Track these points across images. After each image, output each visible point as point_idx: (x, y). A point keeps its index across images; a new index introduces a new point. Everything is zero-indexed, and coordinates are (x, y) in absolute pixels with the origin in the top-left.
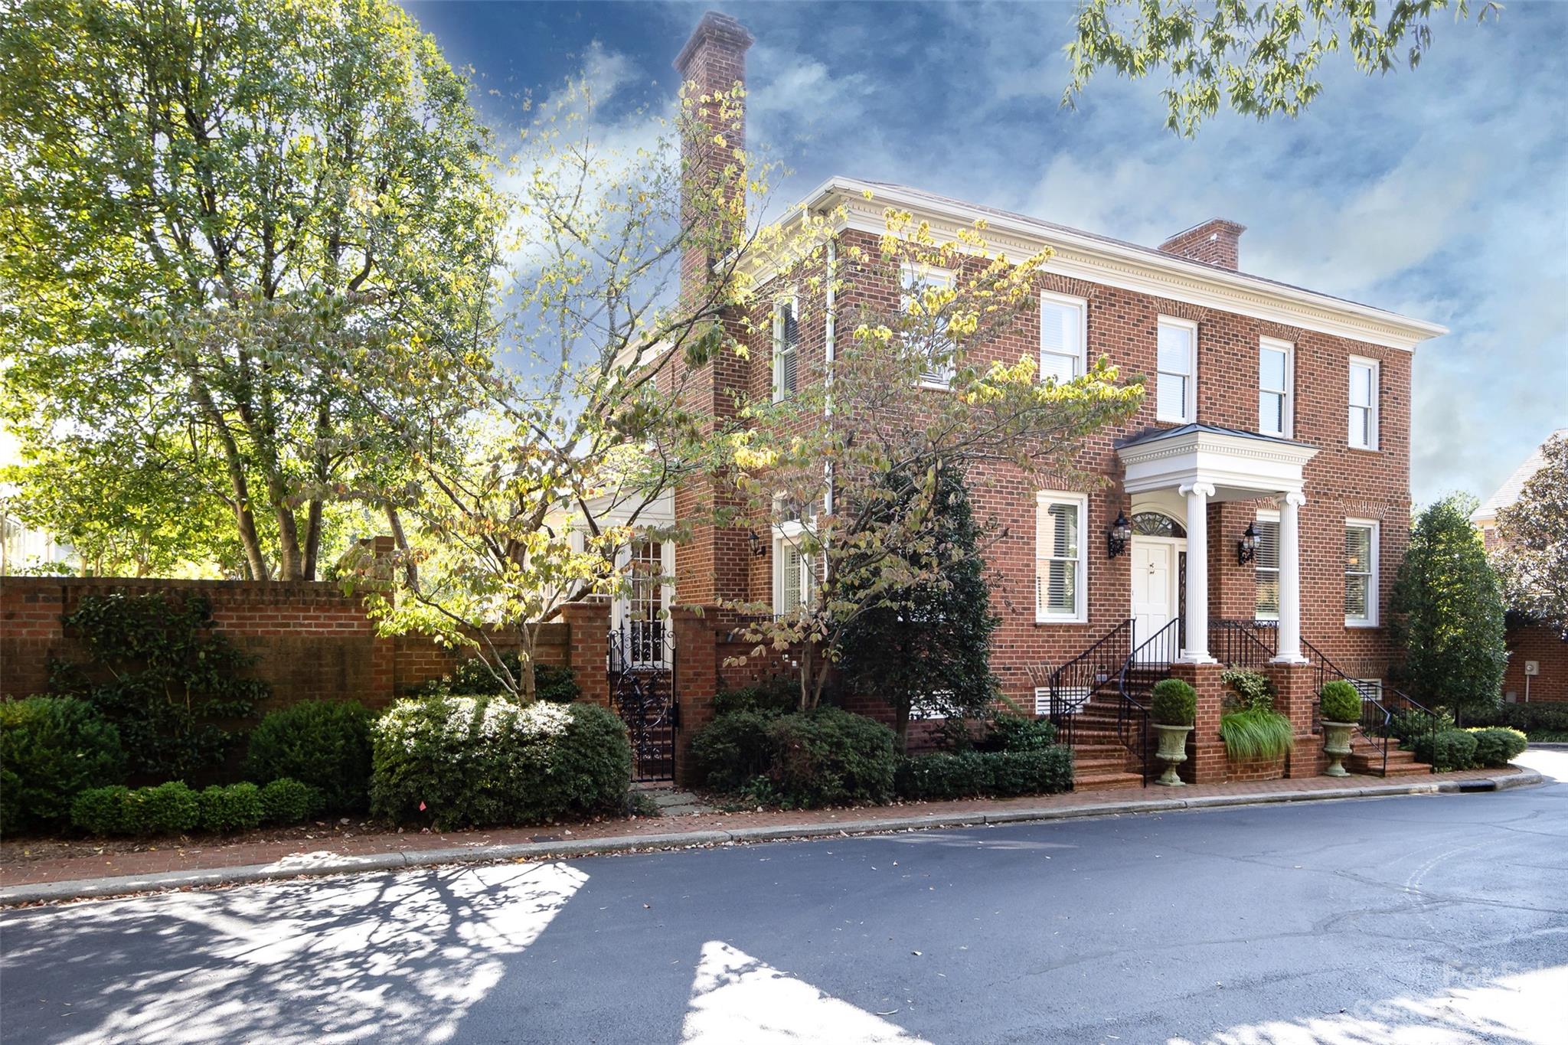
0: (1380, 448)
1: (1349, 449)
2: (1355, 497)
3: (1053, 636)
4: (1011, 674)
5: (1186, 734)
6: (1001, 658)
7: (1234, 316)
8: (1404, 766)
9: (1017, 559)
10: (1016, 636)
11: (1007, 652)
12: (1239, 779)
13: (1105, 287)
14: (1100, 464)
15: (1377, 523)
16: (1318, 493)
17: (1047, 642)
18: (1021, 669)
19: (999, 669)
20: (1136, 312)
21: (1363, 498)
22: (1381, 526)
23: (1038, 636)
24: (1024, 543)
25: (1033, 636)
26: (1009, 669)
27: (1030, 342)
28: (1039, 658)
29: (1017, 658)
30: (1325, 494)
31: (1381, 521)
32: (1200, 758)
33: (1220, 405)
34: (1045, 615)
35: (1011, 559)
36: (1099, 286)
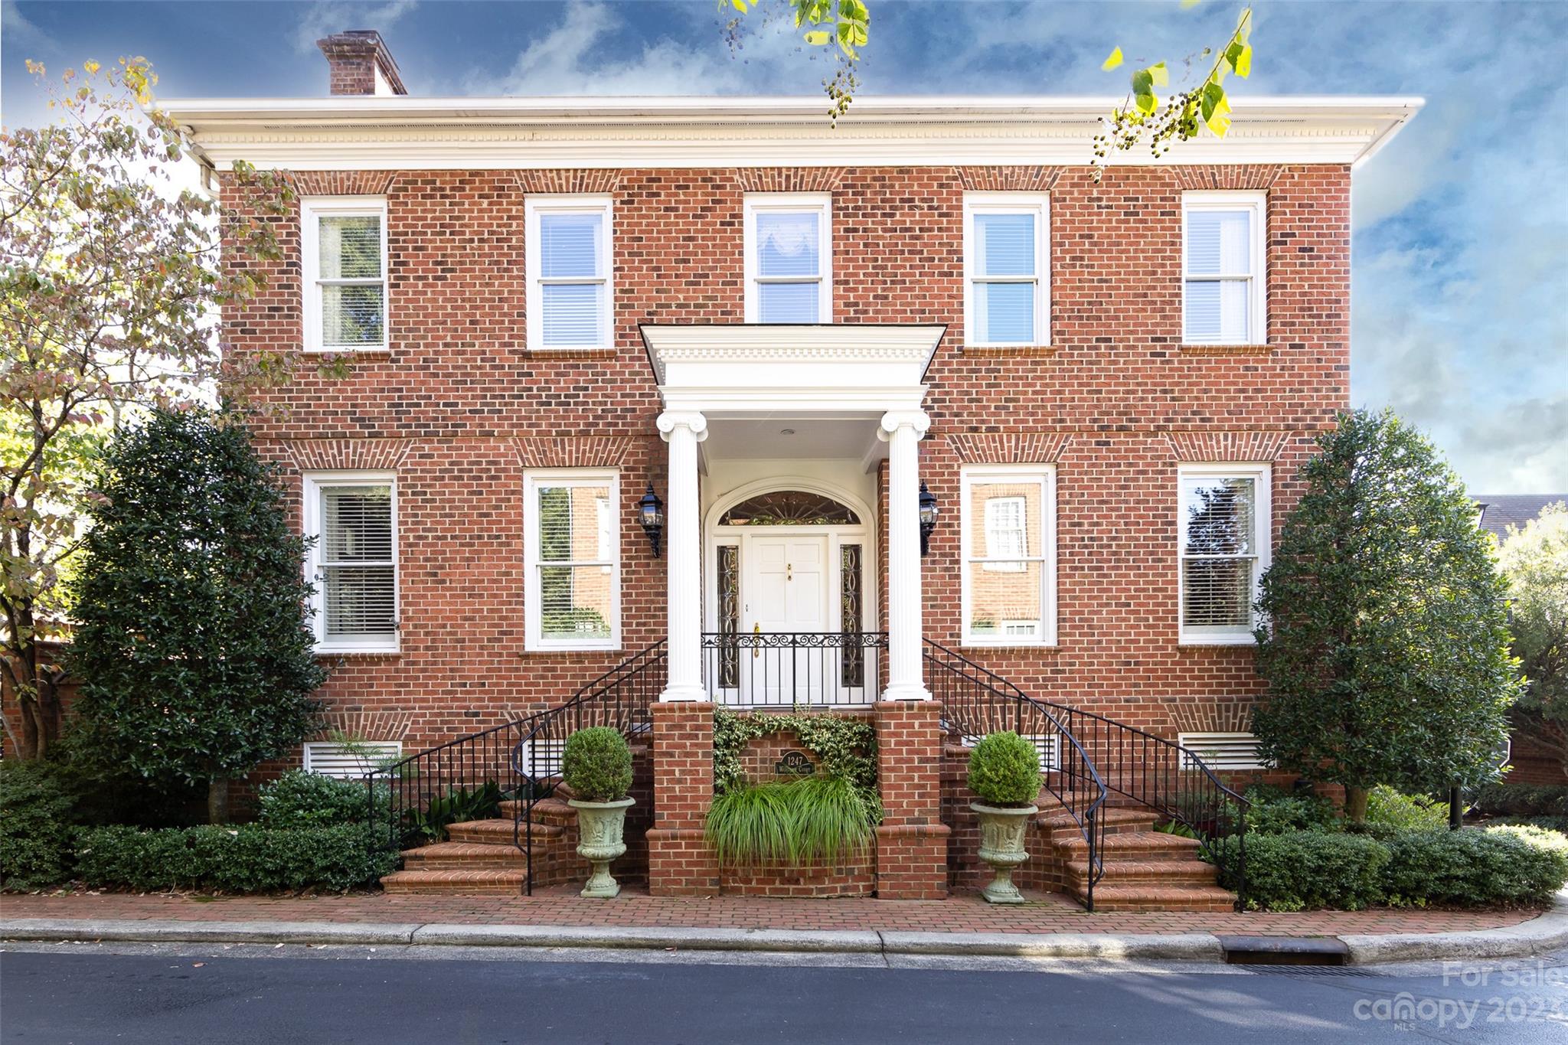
0: (1268, 341)
1: (1182, 349)
2: (1197, 429)
3: (554, 669)
4: (479, 722)
5: (621, 816)
6: (464, 700)
7: (903, 170)
8: (1191, 894)
9: (489, 567)
10: (489, 669)
11: (474, 692)
12: (756, 893)
13: (640, 172)
14: (633, 424)
15: (1266, 469)
16: (1102, 428)
17: (543, 677)
18: (495, 714)
19: (459, 714)
20: (699, 197)
21: (1219, 429)
22: (1274, 472)
23: (525, 670)
24: (500, 544)
25: (517, 670)
26: (476, 714)
27: (506, 270)
28: (528, 699)
29: (490, 699)
30: (1121, 429)
31: (1273, 465)
32: (658, 855)
33: (877, 312)
34: (536, 639)
35: (478, 566)
36: (628, 171)
